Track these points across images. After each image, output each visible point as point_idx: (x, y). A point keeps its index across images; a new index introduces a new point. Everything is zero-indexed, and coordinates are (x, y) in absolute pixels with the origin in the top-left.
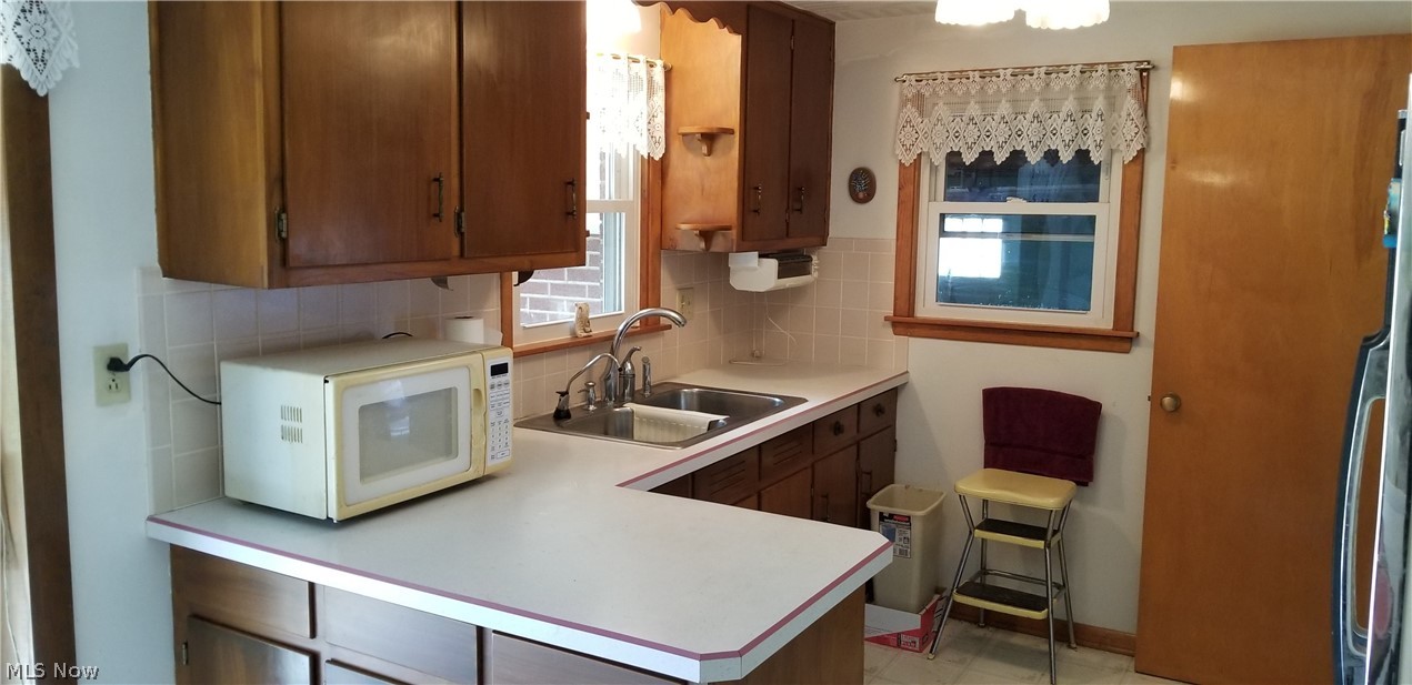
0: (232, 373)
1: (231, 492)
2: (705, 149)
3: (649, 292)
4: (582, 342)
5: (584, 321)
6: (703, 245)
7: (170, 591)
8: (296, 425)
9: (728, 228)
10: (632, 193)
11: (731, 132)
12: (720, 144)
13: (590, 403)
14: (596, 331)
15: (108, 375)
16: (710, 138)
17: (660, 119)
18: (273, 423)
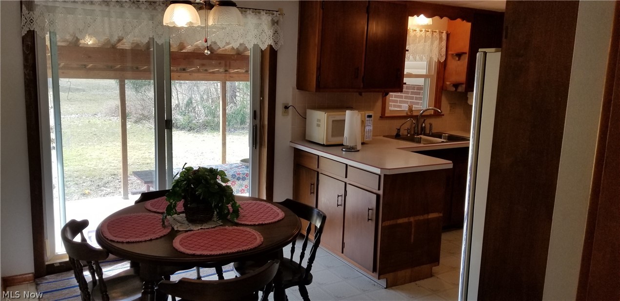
0: (309, 112)
1: (307, 139)
2: (457, 59)
3: (438, 102)
4: (410, 115)
5: (411, 110)
6: (454, 89)
7: (293, 159)
8: (319, 123)
9: (463, 84)
10: (434, 72)
11: (466, 53)
12: (462, 57)
13: (408, 134)
14: (415, 114)
15: (284, 109)
16: (459, 55)
17: (444, 49)
18: (315, 123)
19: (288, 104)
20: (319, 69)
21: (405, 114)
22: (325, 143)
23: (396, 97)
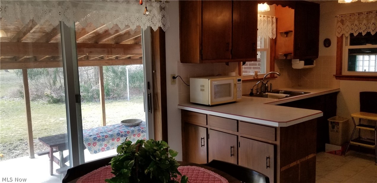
0: (191, 80)
1: (191, 101)
2: (285, 36)
3: (272, 68)
4: (255, 79)
5: (256, 75)
6: (285, 58)
7: (181, 119)
8: (203, 88)
9: (291, 53)
10: (268, 47)
11: (292, 31)
12: (289, 35)
13: (258, 92)
14: (259, 78)
15: (172, 79)
16: (287, 33)
17: (275, 30)
18: (199, 88)
19: (175, 75)
20: (201, 45)
21: (252, 78)
22: (210, 104)
23: (250, 65)
